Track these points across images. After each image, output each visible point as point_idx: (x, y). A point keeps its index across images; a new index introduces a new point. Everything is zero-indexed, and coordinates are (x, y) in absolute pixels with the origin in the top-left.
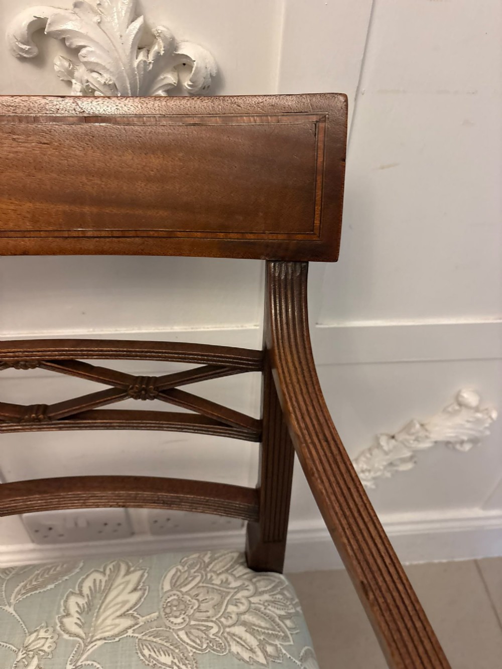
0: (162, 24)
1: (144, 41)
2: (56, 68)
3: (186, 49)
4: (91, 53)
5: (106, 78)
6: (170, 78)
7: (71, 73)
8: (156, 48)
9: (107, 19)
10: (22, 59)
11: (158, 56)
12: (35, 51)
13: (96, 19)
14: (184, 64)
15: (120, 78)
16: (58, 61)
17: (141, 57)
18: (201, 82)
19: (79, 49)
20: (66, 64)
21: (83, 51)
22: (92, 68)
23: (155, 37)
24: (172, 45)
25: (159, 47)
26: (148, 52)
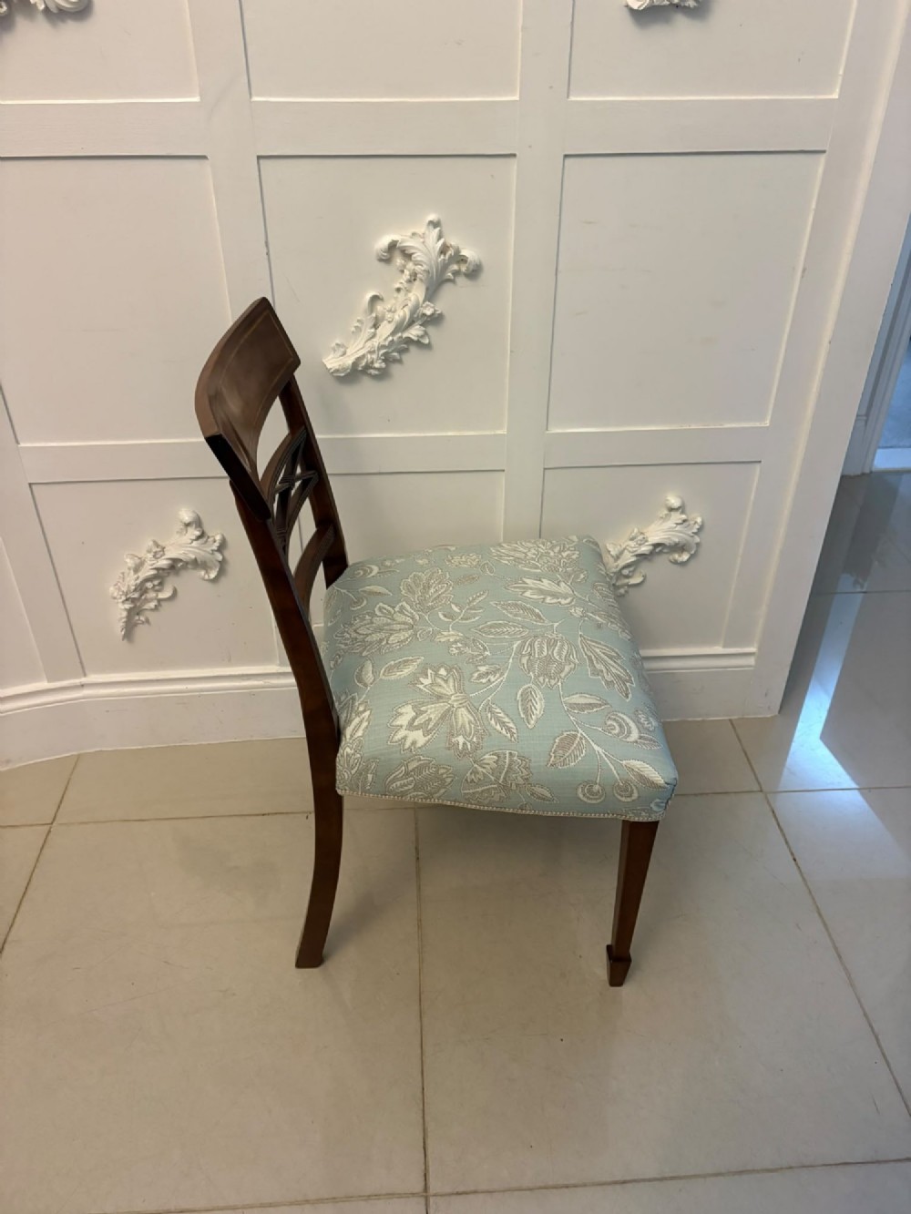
0: (453, 242)
1: (443, 251)
2: (398, 264)
3: (464, 253)
4: (418, 256)
5: (425, 267)
6: (455, 267)
7: (404, 266)
8: (450, 252)
9: (427, 240)
10: (381, 260)
11: (451, 257)
12: (389, 256)
13: (422, 240)
14: (463, 260)
15: (431, 267)
16: (399, 261)
17: (442, 257)
18: (471, 268)
19: (413, 254)
20: (403, 262)
21: (414, 256)
22: (417, 263)
23: (448, 247)
24: (457, 251)
25: (451, 252)
26: (445, 255)
